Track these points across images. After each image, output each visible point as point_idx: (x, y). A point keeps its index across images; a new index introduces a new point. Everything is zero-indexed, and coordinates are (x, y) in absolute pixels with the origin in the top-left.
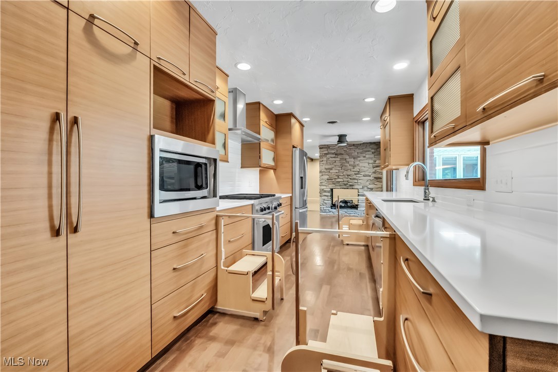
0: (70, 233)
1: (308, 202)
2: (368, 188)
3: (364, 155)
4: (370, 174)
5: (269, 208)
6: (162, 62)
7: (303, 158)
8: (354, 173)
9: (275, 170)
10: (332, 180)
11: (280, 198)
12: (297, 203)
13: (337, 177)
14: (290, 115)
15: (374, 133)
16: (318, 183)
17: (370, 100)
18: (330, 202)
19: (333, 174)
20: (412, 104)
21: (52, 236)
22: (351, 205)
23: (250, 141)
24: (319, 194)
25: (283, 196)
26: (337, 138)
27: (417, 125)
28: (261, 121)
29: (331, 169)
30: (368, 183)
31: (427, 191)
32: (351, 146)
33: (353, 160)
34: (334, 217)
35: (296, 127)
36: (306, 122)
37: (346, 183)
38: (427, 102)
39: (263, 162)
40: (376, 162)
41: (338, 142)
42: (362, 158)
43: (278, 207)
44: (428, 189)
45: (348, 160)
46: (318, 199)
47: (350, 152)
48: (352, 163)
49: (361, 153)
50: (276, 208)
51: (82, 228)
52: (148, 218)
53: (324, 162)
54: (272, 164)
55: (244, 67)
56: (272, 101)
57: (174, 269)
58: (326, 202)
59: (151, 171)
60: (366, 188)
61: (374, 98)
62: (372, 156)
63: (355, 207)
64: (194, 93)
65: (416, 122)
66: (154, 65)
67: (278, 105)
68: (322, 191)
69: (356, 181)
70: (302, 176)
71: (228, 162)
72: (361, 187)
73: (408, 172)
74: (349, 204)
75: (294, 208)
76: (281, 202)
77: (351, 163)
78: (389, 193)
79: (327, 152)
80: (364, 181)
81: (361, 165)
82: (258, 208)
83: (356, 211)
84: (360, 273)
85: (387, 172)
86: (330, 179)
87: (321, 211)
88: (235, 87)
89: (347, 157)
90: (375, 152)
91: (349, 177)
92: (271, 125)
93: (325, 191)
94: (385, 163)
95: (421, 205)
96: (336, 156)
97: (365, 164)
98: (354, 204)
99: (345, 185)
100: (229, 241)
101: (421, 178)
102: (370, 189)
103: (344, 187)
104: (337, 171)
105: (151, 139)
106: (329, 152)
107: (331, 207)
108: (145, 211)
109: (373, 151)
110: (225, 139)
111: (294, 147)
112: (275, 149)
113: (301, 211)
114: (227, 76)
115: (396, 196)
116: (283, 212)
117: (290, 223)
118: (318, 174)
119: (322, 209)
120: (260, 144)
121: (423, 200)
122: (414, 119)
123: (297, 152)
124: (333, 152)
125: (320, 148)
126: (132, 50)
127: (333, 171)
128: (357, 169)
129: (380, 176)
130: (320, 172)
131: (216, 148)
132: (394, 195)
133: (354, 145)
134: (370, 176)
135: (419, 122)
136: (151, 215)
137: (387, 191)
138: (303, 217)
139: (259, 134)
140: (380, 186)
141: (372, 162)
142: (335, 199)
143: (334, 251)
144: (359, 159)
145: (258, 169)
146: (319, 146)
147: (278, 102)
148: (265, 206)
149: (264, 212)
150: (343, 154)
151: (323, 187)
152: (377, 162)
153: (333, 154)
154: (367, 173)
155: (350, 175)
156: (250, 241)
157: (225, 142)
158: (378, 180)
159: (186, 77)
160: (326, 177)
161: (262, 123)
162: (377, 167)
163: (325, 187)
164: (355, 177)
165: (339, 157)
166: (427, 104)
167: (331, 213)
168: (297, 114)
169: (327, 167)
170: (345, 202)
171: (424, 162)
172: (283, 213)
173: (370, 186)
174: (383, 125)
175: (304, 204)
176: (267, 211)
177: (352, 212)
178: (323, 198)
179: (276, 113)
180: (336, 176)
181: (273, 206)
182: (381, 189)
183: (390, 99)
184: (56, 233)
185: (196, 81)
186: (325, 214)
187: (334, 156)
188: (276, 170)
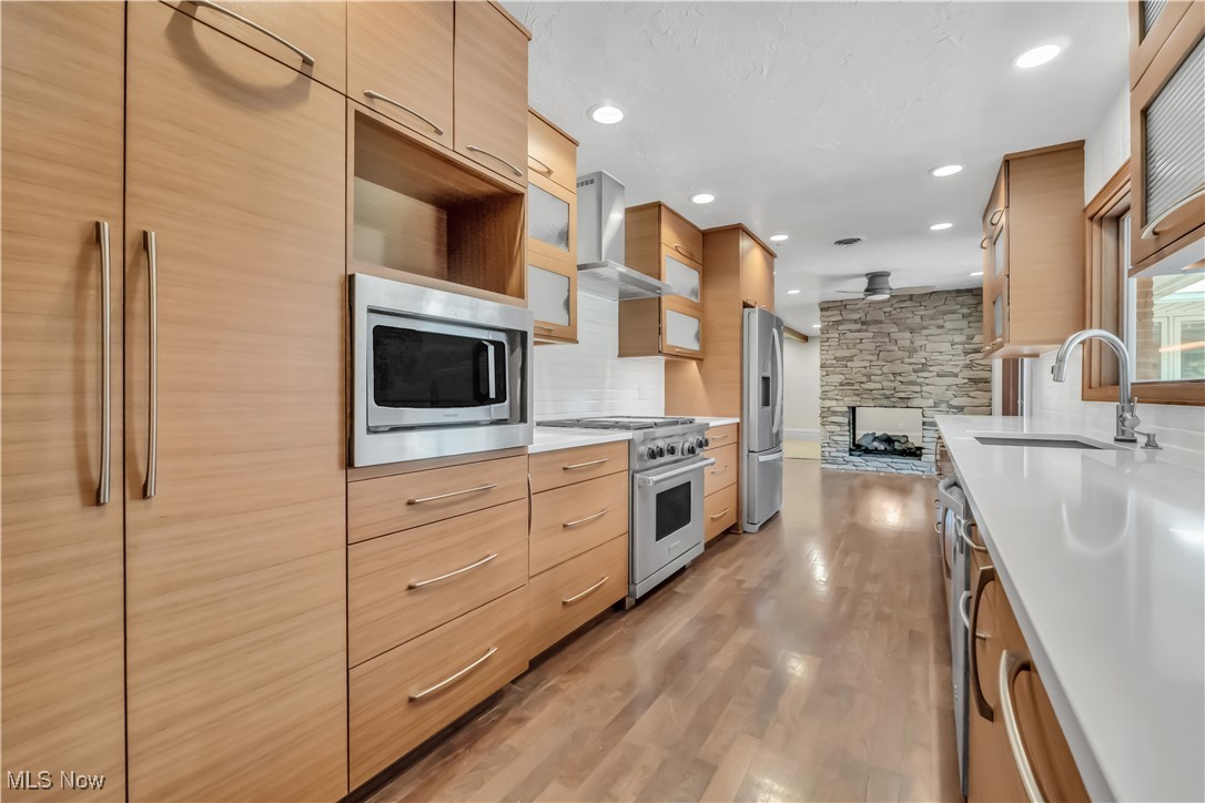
0: (133, 498)
1: (784, 436)
2: (951, 407)
3: (941, 322)
4: (956, 370)
5: (672, 451)
6: (377, 105)
7: (771, 330)
8: (910, 368)
9: (700, 360)
10: (853, 384)
11: (706, 427)
12: (753, 439)
13: (865, 379)
14: (738, 230)
15: (966, 264)
16: (818, 392)
17: (946, 171)
18: (847, 439)
19: (854, 370)
20: (1082, 169)
21: (86, 504)
22: (904, 447)
23: (635, 294)
24: (819, 420)
25: (714, 422)
26: (864, 283)
27: (1095, 227)
28: (663, 246)
29: (851, 359)
30: (950, 394)
31: (1128, 415)
32: (904, 301)
33: (908, 335)
34: (856, 475)
35: (753, 258)
36: (778, 244)
37: (888, 392)
38: (1128, 155)
39: (669, 343)
40: (975, 340)
41: (866, 290)
42: (933, 330)
43: (698, 450)
44: (1132, 410)
45: (894, 336)
46: (817, 429)
47: (901, 316)
48: (907, 343)
49: (932, 318)
50: (692, 451)
51: (158, 489)
52: (342, 469)
53: (833, 342)
54: (695, 346)
55: (608, 115)
56: (690, 199)
57: (411, 588)
58: (836, 438)
59: (349, 359)
60: (944, 407)
61: (960, 163)
62: (964, 323)
63: (916, 453)
64: (471, 177)
65: (1091, 218)
66: (356, 112)
67: (703, 205)
68: (826, 413)
69: (917, 388)
70: (768, 374)
71: (575, 341)
72: (931, 402)
73: (1060, 360)
74: (897, 446)
75: (746, 452)
76: (706, 437)
77: (900, 343)
78: (1011, 419)
79: (839, 318)
80: (937, 387)
81: (930, 347)
82: (643, 449)
83: (917, 462)
84: (911, 632)
85: (1006, 362)
86: (848, 384)
87: (824, 460)
88: (595, 169)
89: (894, 329)
90: (970, 315)
91: (899, 378)
92: (690, 257)
93: (835, 413)
94: (993, 337)
95: (1110, 456)
96: (864, 327)
97: (943, 346)
98: (910, 446)
99: (888, 398)
100: (565, 526)
101: (1107, 375)
102: (956, 407)
103: (885, 402)
104: (867, 364)
105: (350, 282)
106: (846, 317)
107: (851, 450)
108: (334, 451)
109: (966, 311)
110: (569, 291)
111: (746, 305)
112: (698, 310)
113: (763, 458)
114: (575, 143)
115: (1031, 426)
116: (712, 460)
117: (735, 486)
118: (817, 372)
119: (827, 454)
120: (660, 299)
121: (1112, 442)
122: (1085, 210)
123: (754, 318)
124: (856, 316)
125: (822, 310)
126: (298, 78)
127: (856, 364)
128: (919, 358)
129: (984, 374)
130: (823, 366)
131: (526, 307)
132: (1024, 427)
133: (911, 297)
134: (956, 376)
135: (1101, 218)
136: (349, 461)
137: (1006, 412)
138: (772, 473)
139: (659, 279)
140: (986, 401)
141: (963, 338)
142: (860, 434)
143: (845, 565)
144: (925, 332)
145: (662, 359)
146: (820, 304)
147: (703, 199)
148: (661, 444)
149: (660, 460)
150: (881, 322)
151: (828, 403)
152: (977, 339)
153: (855, 321)
154: (948, 369)
155: (900, 374)
156: (624, 527)
157: (568, 297)
158: (980, 385)
159: (446, 140)
160: (837, 379)
161: (665, 251)
162: (977, 351)
163: (833, 403)
164: (913, 377)
165: (873, 328)
166: (1129, 161)
167: (849, 467)
168: (755, 226)
169: (840, 354)
170: (889, 440)
171: (1118, 329)
172: (712, 464)
173: (956, 402)
174: (990, 238)
175: (775, 442)
176: (668, 458)
177: (904, 466)
178: (829, 428)
179: (703, 227)
180: (864, 375)
181: (687, 445)
182: (987, 410)
183: (1007, 162)
184: (95, 498)
185: (471, 149)
186: (835, 467)
187: (859, 326)
188: (702, 360)
